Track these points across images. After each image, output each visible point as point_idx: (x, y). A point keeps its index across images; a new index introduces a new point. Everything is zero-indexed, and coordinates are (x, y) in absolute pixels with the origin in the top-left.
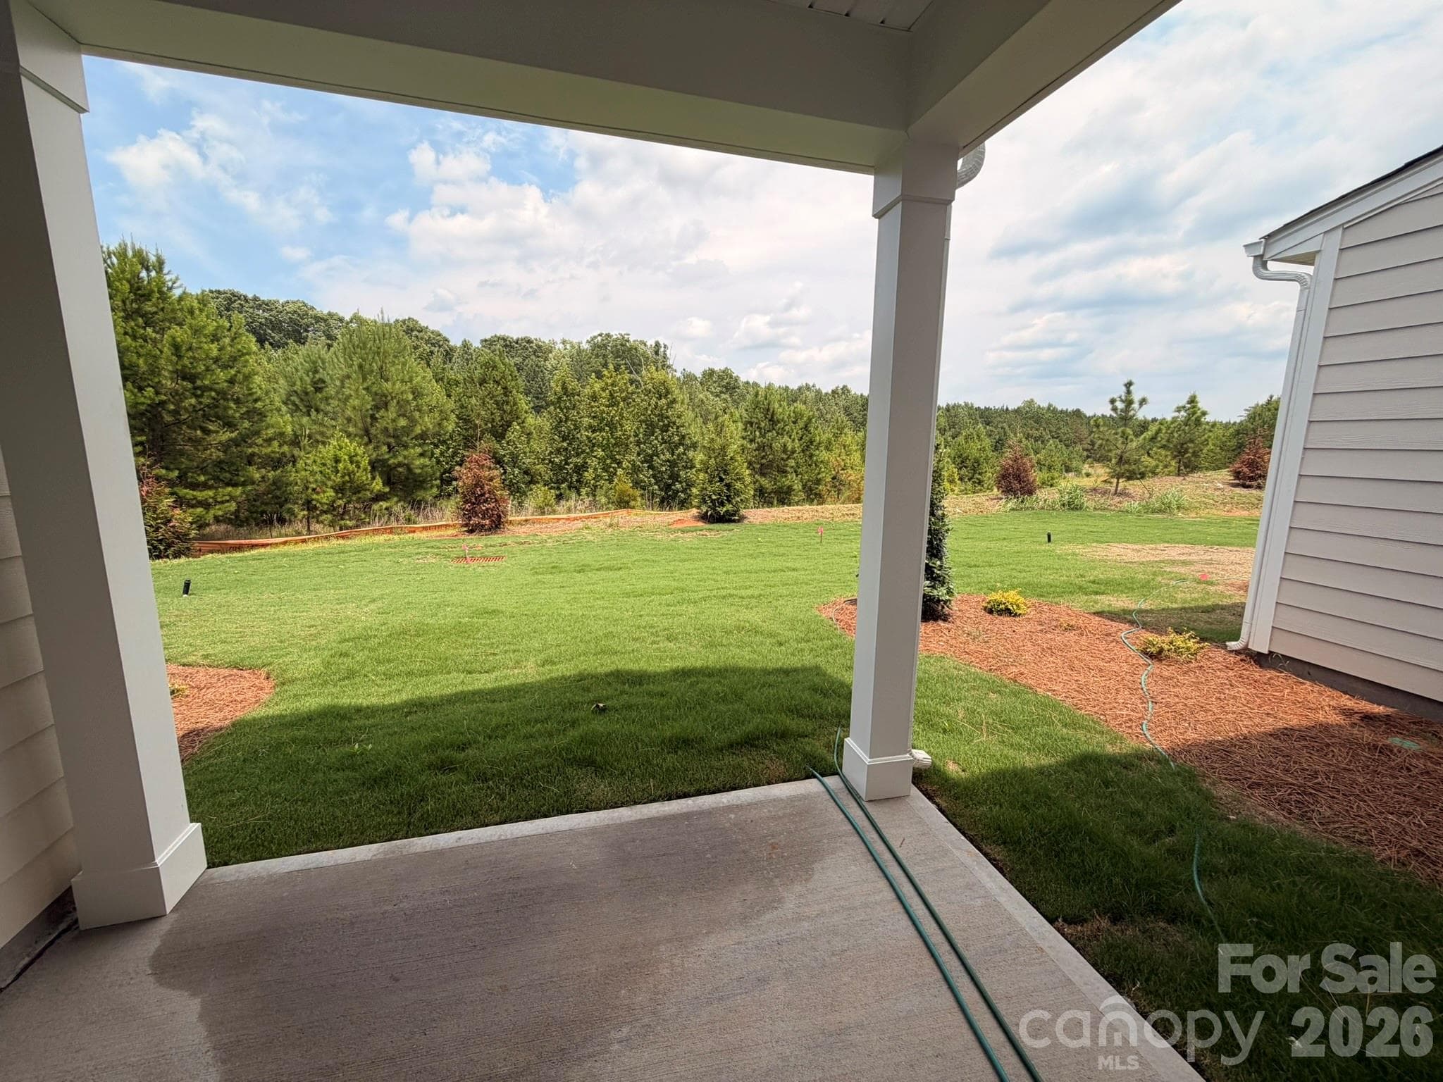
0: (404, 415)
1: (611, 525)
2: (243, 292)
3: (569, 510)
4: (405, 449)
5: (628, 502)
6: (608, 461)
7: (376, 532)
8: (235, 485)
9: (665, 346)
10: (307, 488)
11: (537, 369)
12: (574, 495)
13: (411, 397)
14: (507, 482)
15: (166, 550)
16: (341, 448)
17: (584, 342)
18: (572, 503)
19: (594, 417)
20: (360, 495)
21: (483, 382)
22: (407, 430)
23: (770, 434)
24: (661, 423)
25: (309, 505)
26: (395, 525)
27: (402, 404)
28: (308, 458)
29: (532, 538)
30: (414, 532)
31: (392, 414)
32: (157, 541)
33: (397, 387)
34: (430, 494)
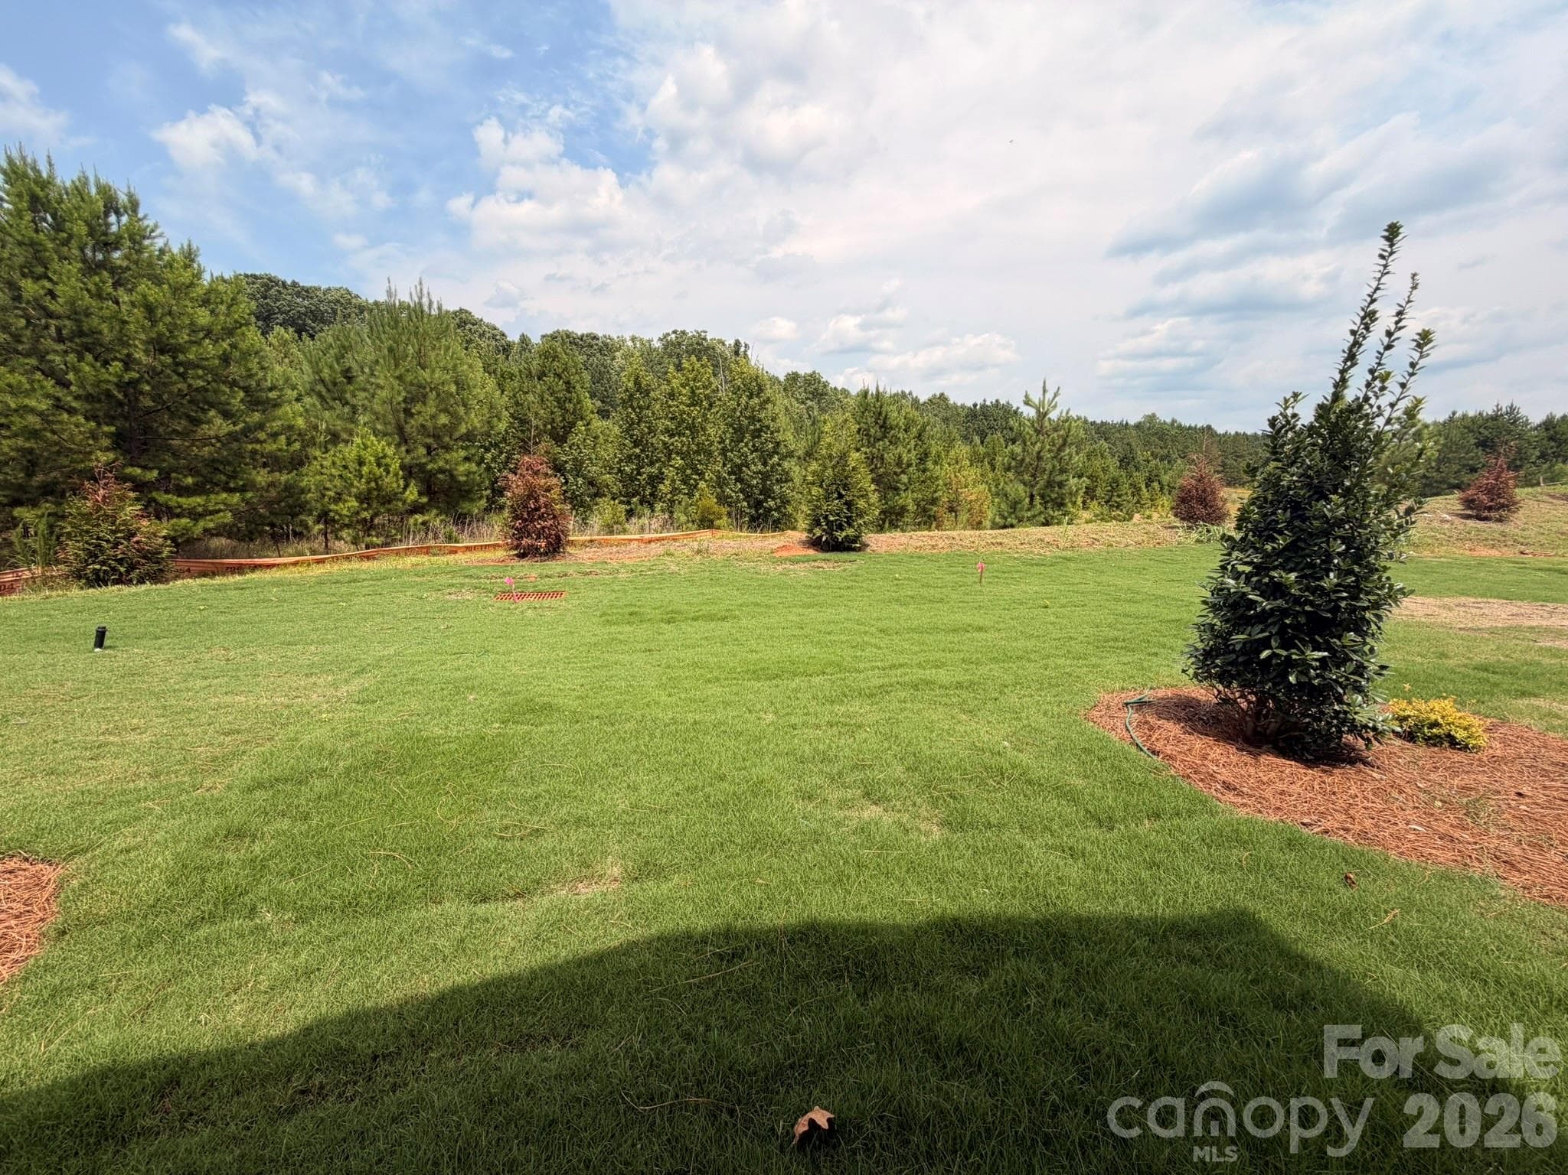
0: (446, 411)
1: (699, 552)
2: (281, 277)
3: (642, 529)
4: (447, 452)
5: (712, 521)
6: (689, 472)
7: (408, 551)
8: (231, 491)
9: (746, 346)
10: (324, 496)
11: (603, 369)
12: (647, 512)
13: (453, 388)
14: (569, 495)
15: (128, 572)
16: (366, 447)
17: (655, 340)
18: (645, 521)
19: (672, 419)
20: (391, 506)
21: (541, 376)
22: (450, 429)
23: (881, 443)
24: (752, 427)
25: (324, 517)
26: (432, 543)
27: (442, 398)
28: (325, 459)
29: (600, 566)
30: (456, 552)
31: (431, 409)
32: (115, 560)
33: (437, 376)
34: (477, 507)
